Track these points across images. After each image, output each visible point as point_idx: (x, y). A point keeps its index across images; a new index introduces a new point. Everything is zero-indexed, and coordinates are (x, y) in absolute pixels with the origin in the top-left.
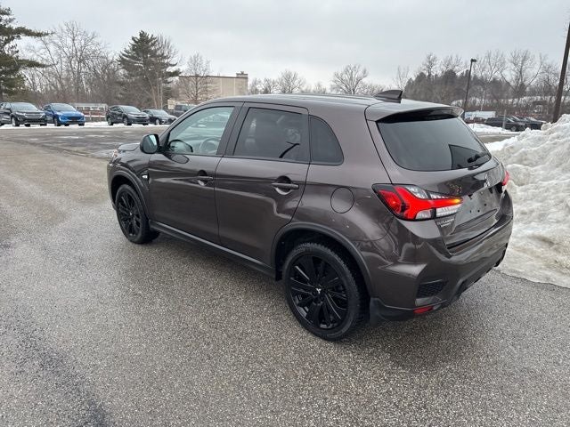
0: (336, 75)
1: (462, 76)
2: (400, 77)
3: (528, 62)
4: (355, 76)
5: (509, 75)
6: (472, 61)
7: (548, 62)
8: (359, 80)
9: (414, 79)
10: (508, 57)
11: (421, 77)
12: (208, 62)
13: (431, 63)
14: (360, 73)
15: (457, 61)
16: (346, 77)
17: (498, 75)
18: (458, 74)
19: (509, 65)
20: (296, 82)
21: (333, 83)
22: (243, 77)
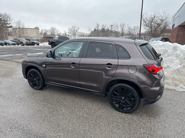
0: (69, 29)
1: (106, 30)
2: (89, 30)
3: (124, 26)
4: (76, 29)
5: (120, 30)
6: (112, 26)
7: (129, 26)
8: (77, 31)
9: (93, 31)
10: (119, 25)
11: (95, 30)
12: (24, 23)
13: (98, 26)
14: (77, 28)
15: (106, 25)
16: (73, 29)
17: (117, 30)
18: (106, 29)
19: (119, 27)
20: (56, 31)
21: (68, 31)
22: (37, 28)
